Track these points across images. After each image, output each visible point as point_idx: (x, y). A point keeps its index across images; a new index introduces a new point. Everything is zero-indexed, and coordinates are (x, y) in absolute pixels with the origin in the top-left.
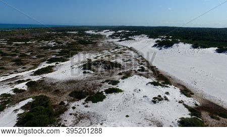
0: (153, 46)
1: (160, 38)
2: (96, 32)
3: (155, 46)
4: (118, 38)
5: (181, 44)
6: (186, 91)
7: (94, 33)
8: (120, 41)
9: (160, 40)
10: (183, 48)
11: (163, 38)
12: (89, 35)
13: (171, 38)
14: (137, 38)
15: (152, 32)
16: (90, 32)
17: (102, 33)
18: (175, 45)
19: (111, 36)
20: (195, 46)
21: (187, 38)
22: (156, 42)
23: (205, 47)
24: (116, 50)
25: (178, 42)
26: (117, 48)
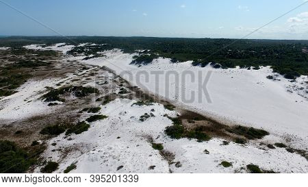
0: (131, 63)
1: (137, 52)
2: (43, 46)
3: (133, 62)
4: (83, 54)
5: (160, 59)
6: (169, 106)
7: (40, 48)
8: (86, 59)
9: (138, 55)
10: (162, 63)
11: (141, 52)
12: (32, 51)
13: (149, 52)
14: (108, 53)
15: (126, 44)
16: (33, 47)
17: (55, 48)
18: (154, 60)
19: (71, 53)
20: (174, 61)
21: (166, 52)
22: (134, 57)
23: (182, 61)
24: (84, 71)
25: (157, 57)
26: (85, 68)
